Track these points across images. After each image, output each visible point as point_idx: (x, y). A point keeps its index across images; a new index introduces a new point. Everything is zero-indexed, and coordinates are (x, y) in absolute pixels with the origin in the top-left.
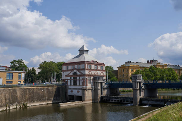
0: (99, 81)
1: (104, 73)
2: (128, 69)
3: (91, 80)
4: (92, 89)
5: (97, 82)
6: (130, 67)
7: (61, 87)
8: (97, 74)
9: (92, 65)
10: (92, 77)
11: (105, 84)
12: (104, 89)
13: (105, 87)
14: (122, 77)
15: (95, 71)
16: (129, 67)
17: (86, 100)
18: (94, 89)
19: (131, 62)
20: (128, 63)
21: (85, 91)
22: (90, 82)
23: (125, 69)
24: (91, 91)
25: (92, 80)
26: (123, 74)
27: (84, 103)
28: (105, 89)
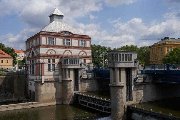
0: (70, 67)
1: (89, 53)
2: (163, 48)
3: (54, 65)
4: (56, 81)
5: (65, 69)
6: (166, 44)
7: (17, 76)
8: (70, 54)
9: (57, 39)
10: (57, 61)
11: (85, 72)
12: (81, 80)
13: (85, 76)
14: (155, 60)
15: (65, 50)
16: (164, 44)
17: (40, 100)
18: (62, 81)
19: (168, 38)
20: (165, 40)
21: (40, 84)
22: (51, 69)
23: (159, 48)
24: (53, 84)
25: (56, 65)
26: (157, 56)
27: (35, 105)
28: (84, 80)
